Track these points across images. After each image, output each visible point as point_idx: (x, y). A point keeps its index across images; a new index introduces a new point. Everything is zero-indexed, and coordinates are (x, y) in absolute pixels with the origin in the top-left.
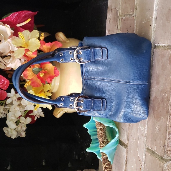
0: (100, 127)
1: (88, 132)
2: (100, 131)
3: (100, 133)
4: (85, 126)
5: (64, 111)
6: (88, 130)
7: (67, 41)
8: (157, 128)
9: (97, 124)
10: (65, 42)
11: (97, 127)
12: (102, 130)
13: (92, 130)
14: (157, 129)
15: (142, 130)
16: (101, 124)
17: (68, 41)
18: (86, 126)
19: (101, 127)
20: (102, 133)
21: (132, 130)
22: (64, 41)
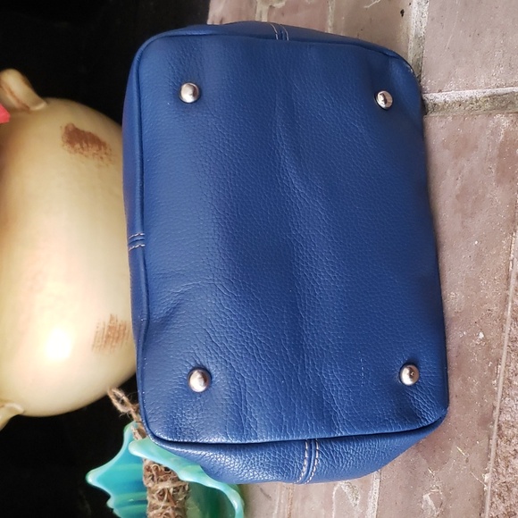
0: (161, 486)
1: (110, 503)
2: (162, 504)
3: (160, 510)
4: (94, 478)
5: (11, 409)
6: (107, 497)
7: (36, 103)
8: (426, 497)
9: (148, 469)
10: (26, 109)
11: (150, 485)
12: (172, 498)
13: (131, 497)
14: (430, 502)
15: (352, 501)
16: (167, 469)
17: (42, 106)
18: (100, 480)
19: (168, 485)
20: (170, 511)
21: (303, 500)
22: (24, 105)
